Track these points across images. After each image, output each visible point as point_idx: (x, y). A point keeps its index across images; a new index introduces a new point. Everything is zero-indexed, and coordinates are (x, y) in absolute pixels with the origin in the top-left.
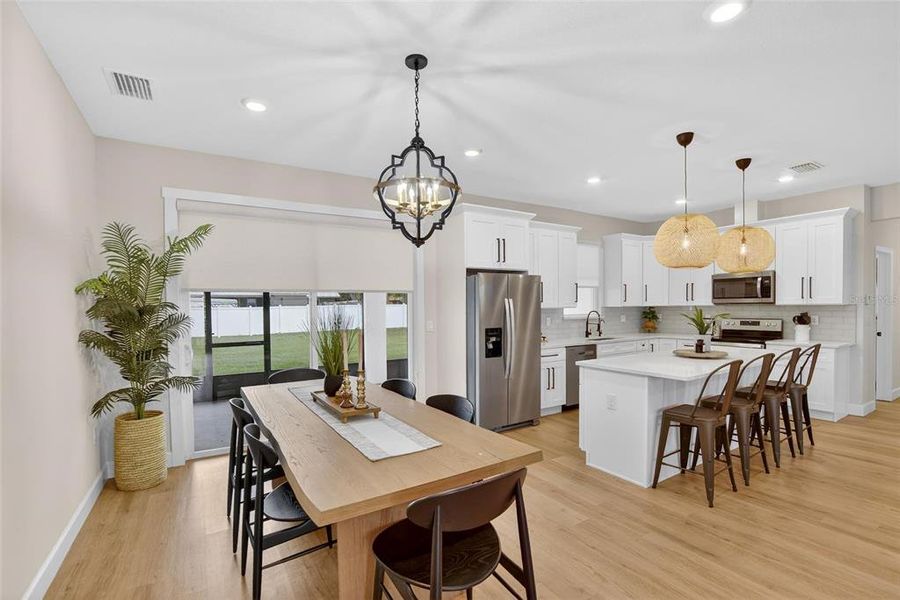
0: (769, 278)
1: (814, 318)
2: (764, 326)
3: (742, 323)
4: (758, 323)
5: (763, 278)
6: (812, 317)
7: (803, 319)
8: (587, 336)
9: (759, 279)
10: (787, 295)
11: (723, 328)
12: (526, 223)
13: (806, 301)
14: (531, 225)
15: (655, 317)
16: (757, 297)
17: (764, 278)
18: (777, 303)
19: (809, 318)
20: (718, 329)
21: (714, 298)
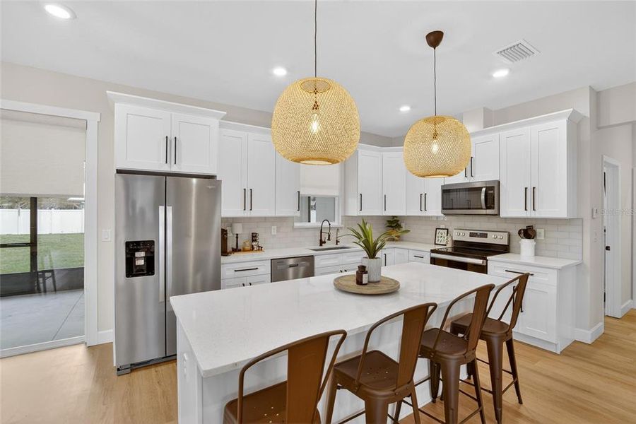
0: (492, 188)
1: (540, 231)
2: (491, 239)
3: (472, 235)
4: (485, 236)
5: (487, 187)
6: (538, 231)
7: (528, 233)
8: (321, 245)
9: (484, 189)
10: (511, 206)
11: (454, 239)
12: (214, 122)
13: (530, 214)
14: (221, 125)
15: (399, 226)
16: (482, 209)
17: (488, 189)
18: (502, 215)
19: (535, 232)
20: (449, 239)
21: (443, 209)
